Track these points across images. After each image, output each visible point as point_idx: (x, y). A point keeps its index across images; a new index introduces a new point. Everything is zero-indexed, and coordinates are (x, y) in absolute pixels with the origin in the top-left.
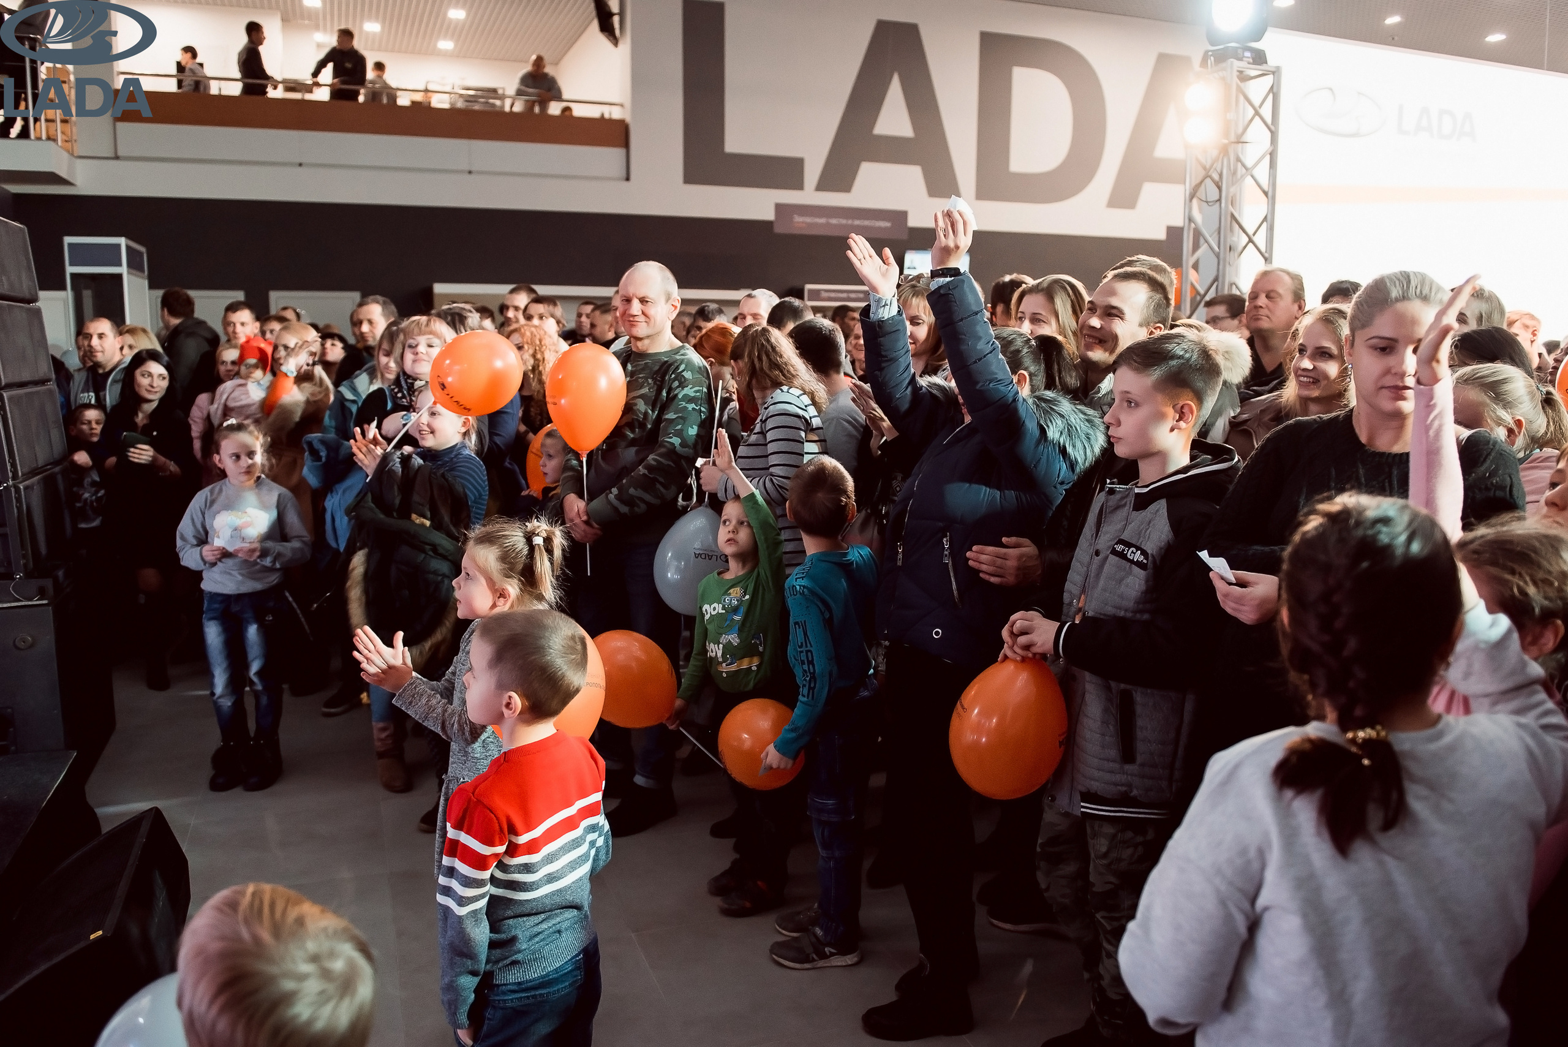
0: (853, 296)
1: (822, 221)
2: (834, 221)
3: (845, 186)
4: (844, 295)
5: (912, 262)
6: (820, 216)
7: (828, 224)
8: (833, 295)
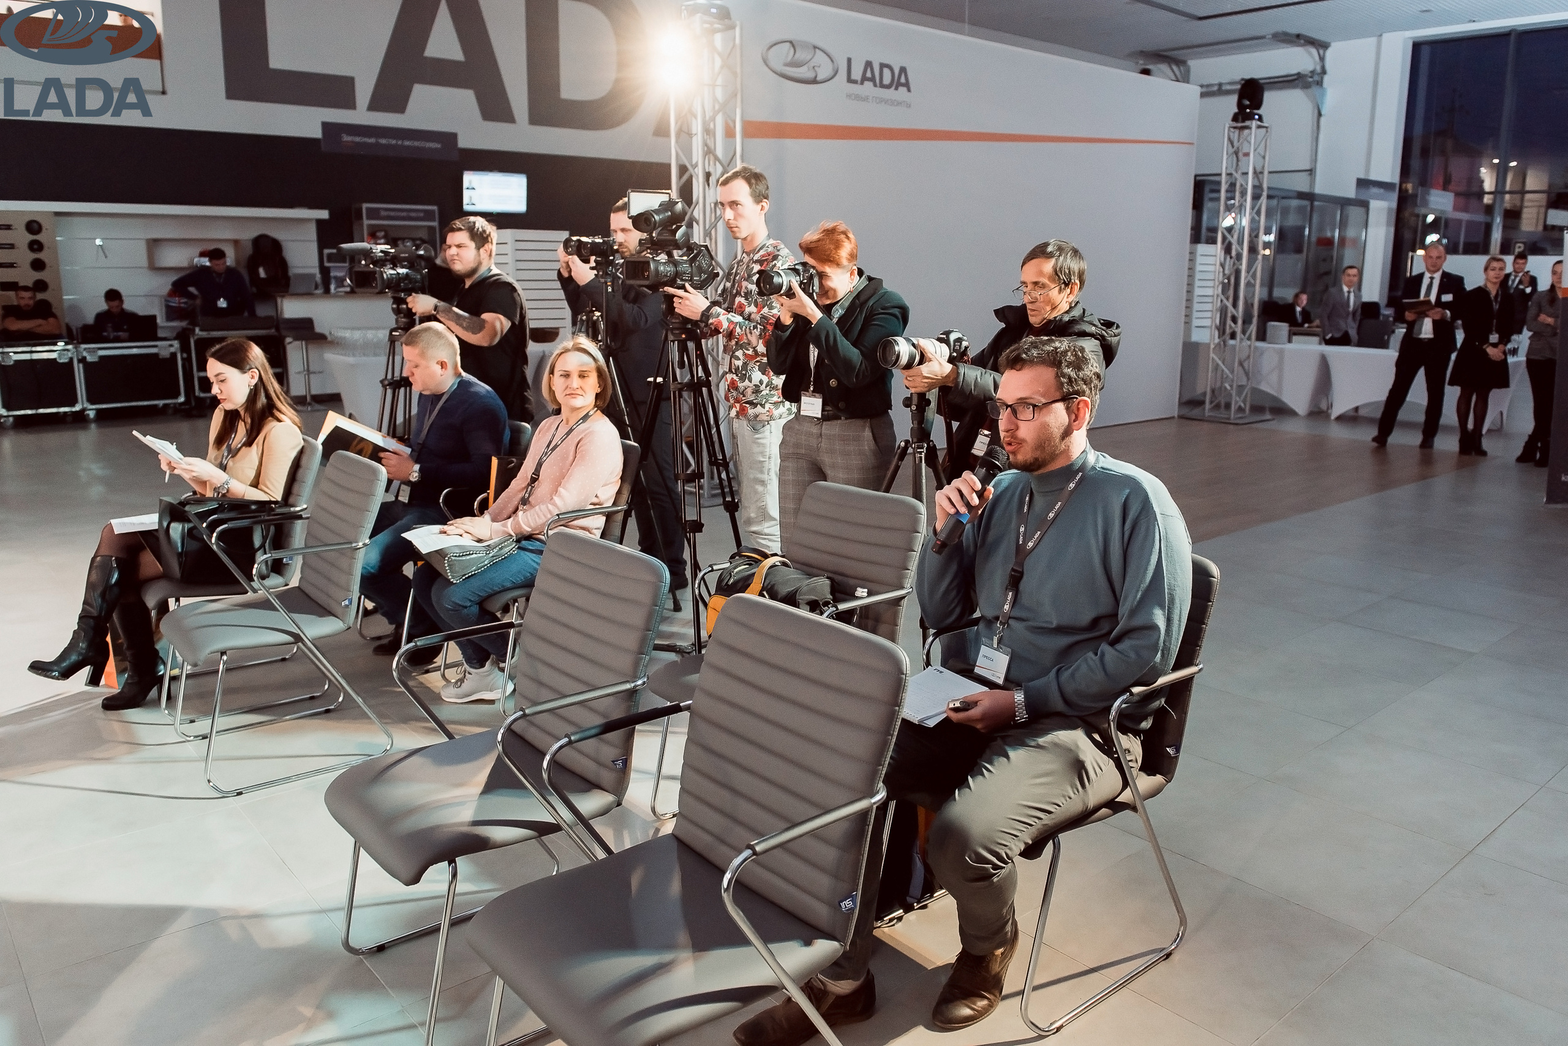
0: (413, 214)
1: (372, 140)
2: (383, 141)
3: (400, 107)
4: (404, 214)
5: (470, 182)
6: (370, 136)
7: (377, 144)
8: (392, 214)
